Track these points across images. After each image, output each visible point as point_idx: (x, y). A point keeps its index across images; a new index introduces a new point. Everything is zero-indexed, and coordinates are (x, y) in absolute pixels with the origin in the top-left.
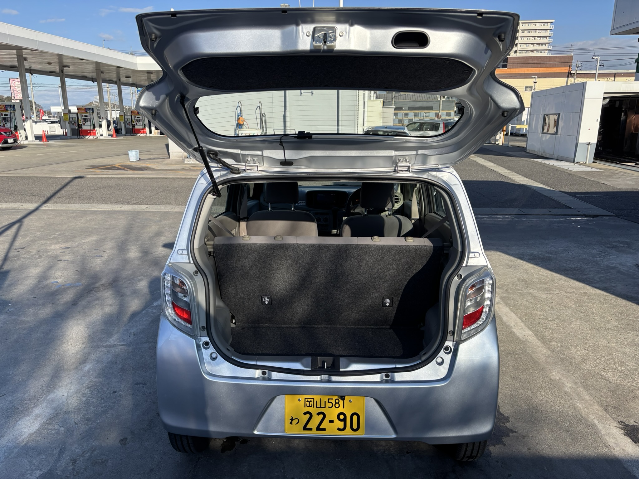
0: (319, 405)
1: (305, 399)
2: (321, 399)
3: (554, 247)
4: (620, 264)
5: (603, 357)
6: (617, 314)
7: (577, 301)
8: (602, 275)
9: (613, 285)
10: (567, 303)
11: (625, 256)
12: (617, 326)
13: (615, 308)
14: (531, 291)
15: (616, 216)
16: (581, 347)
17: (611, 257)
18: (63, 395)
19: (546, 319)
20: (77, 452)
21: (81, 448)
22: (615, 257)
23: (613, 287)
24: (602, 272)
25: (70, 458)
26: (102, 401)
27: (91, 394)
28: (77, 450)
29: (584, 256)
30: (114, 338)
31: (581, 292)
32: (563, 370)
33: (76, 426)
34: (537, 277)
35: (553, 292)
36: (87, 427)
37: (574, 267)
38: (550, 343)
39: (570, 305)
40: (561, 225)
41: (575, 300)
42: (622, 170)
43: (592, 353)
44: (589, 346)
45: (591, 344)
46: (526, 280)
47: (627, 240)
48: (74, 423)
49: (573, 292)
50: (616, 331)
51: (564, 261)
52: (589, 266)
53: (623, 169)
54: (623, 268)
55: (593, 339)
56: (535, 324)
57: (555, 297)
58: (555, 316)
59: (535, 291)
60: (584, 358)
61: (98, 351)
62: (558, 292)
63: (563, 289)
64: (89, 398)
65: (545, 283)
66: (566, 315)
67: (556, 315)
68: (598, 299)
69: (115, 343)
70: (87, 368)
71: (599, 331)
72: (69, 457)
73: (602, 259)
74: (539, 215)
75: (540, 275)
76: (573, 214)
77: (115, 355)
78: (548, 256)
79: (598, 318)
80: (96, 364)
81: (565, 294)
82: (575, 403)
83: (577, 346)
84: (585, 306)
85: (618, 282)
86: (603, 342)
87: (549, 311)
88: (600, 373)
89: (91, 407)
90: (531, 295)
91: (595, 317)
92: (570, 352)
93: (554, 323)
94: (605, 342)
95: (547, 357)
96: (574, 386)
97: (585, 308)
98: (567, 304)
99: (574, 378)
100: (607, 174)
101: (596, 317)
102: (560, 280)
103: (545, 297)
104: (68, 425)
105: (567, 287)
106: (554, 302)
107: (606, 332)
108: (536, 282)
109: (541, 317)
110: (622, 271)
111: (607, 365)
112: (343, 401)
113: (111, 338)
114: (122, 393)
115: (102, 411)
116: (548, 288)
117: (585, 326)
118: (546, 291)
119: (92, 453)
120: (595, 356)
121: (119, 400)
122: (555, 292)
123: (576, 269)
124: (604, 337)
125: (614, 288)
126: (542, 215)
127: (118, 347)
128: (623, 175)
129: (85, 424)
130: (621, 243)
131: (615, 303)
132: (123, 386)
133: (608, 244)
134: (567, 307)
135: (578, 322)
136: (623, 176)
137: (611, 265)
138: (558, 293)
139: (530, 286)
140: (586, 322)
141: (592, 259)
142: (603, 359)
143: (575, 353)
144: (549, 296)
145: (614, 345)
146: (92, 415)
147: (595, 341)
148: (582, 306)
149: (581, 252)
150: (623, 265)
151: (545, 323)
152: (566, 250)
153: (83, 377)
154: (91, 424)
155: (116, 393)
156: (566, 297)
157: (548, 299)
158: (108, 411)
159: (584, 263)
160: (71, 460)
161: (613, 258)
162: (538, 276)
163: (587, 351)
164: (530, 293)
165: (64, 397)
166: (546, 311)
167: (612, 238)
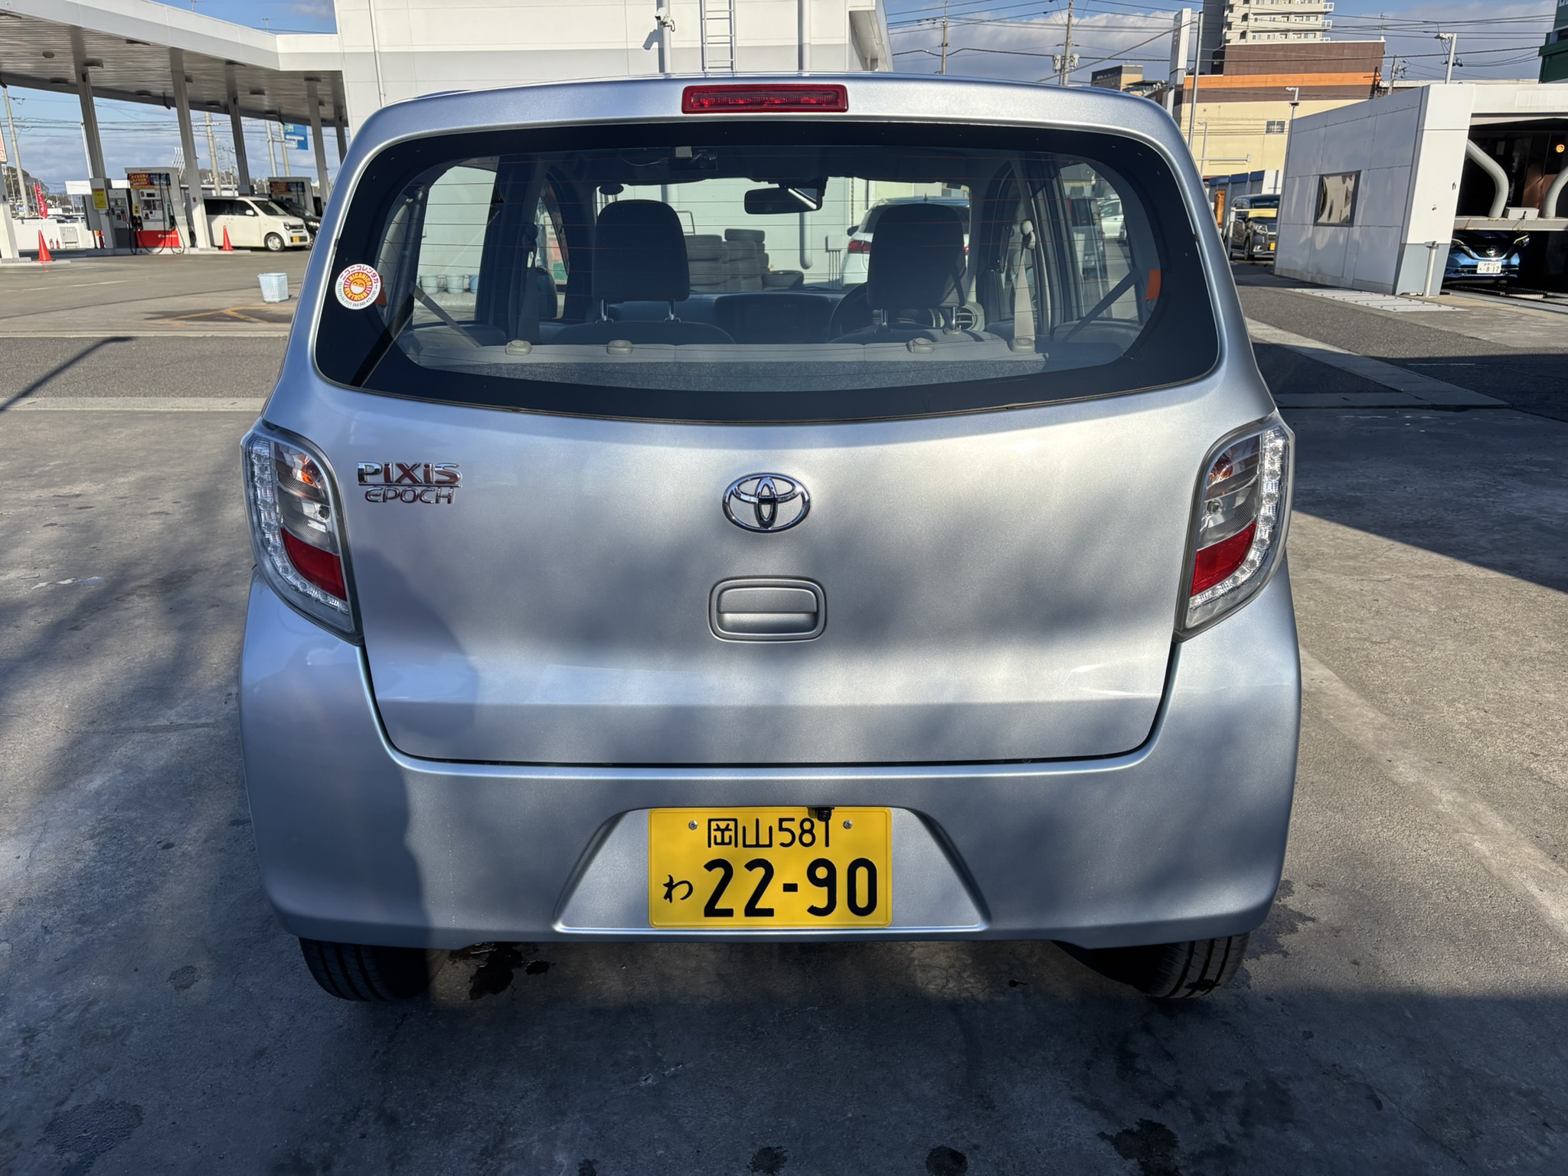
0: (751, 839)
1: (710, 821)
2: (757, 820)
3: (1367, 477)
4: (1540, 510)
5: (1529, 725)
6: (1550, 624)
7: (1440, 595)
8: (1498, 537)
9: (1529, 557)
10: (1415, 601)
11: (1549, 492)
12: (1554, 653)
13: (1542, 611)
14: (1319, 575)
15: (1513, 407)
16: (1465, 704)
17: (1514, 495)
18: (19, 857)
19: (1365, 640)
20: (42, 1008)
21: (55, 996)
22: (1524, 494)
23: (1530, 561)
24: (1497, 528)
25: (19, 1024)
26: (131, 869)
27: (99, 851)
28: (41, 1004)
29: (1446, 493)
30: (179, 709)
31: (1448, 576)
32: (1426, 760)
33: (48, 937)
34: (1331, 543)
35: (1375, 578)
36: (79, 941)
37: (1423, 519)
38: (1383, 696)
39: (1423, 606)
40: (1375, 428)
41: (1434, 593)
42: (1515, 309)
43: (1498, 717)
44: (1488, 701)
45: (1491, 696)
46: (1302, 551)
47: (1548, 459)
48: (40, 930)
49: (1428, 575)
50: (1552, 662)
51: (1394, 506)
52: (1461, 517)
53: (1516, 307)
54: (1549, 520)
55: (1495, 683)
56: (1338, 651)
57: (1381, 587)
58: (1389, 633)
59: (1328, 576)
60: (1477, 730)
61: (130, 742)
62: (1388, 577)
63: (1401, 569)
64: (92, 864)
65: (1355, 557)
66: (1417, 630)
67: (1390, 629)
68: (1495, 590)
69: (183, 721)
70: (96, 786)
71: (1507, 664)
72: (14, 1024)
73: (1491, 500)
74: (1320, 408)
75: (1338, 538)
76: (1405, 404)
77: (179, 752)
78: (1353, 497)
79: (1499, 633)
80: (122, 774)
81: (1407, 581)
82: (1469, 841)
83: (1454, 700)
84: (1463, 607)
85: (1540, 551)
86: (1522, 690)
87: (1372, 622)
88: (1525, 765)
89: (96, 888)
90: (1318, 585)
91: (1491, 631)
92: (1437, 716)
93: (1388, 649)
94: (1527, 691)
95: (1379, 729)
96: (1459, 799)
97: (1464, 611)
98: (1416, 604)
99: (1457, 779)
100: (1478, 317)
101: (1496, 631)
102: (1391, 549)
103: (1357, 587)
104: (24, 935)
105: (1409, 564)
106: (1380, 598)
107: (1526, 668)
108: (1328, 554)
109: (1352, 635)
110: (1547, 524)
111: (1543, 746)
112: (824, 823)
113: (171, 708)
114: (190, 848)
115: (126, 896)
116: (1360, 568)
117: (1469, 654)
118: (1358, 574)
119: (86, 1010)
120: (1506, 725)
121: (179, 865)
122: (1381, 577)
123: (1429, 523)
124: (1524, 678)
125: (1531, 565)
126: (1326, 408)
127: (189, 731)
128: (1517, 319)
129: (72, 933)
130: (1533, 466)
131: (1540, 599)
132: (196, 829)
133: (1501, 467)
134: (1417, 611)
135: (1451, 645)
136: (1518, 322)
137: (1518, 514)
138: (1390, 580)
139: (1314, 564)
140: (1472, 644)
141: (1468, 500)
142: (1529, 731)
143: (1452, 717)
144: (1367, 587)
145: (1553, 696)
146: (97, 907)
147: (1501, 689)
148: (1457, 608)
149: (1438, 486)
150: (1547, 513)
151: (1363, 649)
152: (1397, 483)
153: (82, 808)
154: (91, 932)
155: (173, 849)
156: (1411, 586)
157: (1363, 592)
158: (146, 896)
159: (1447, 510)
160: (22, 1031)
161: (1520, 497)
162: (1332, 540)
163: (1482, 714)
164: (1316, 581)
165: (20, 861)
166: (1362, 621)
167: (1508, 455)
